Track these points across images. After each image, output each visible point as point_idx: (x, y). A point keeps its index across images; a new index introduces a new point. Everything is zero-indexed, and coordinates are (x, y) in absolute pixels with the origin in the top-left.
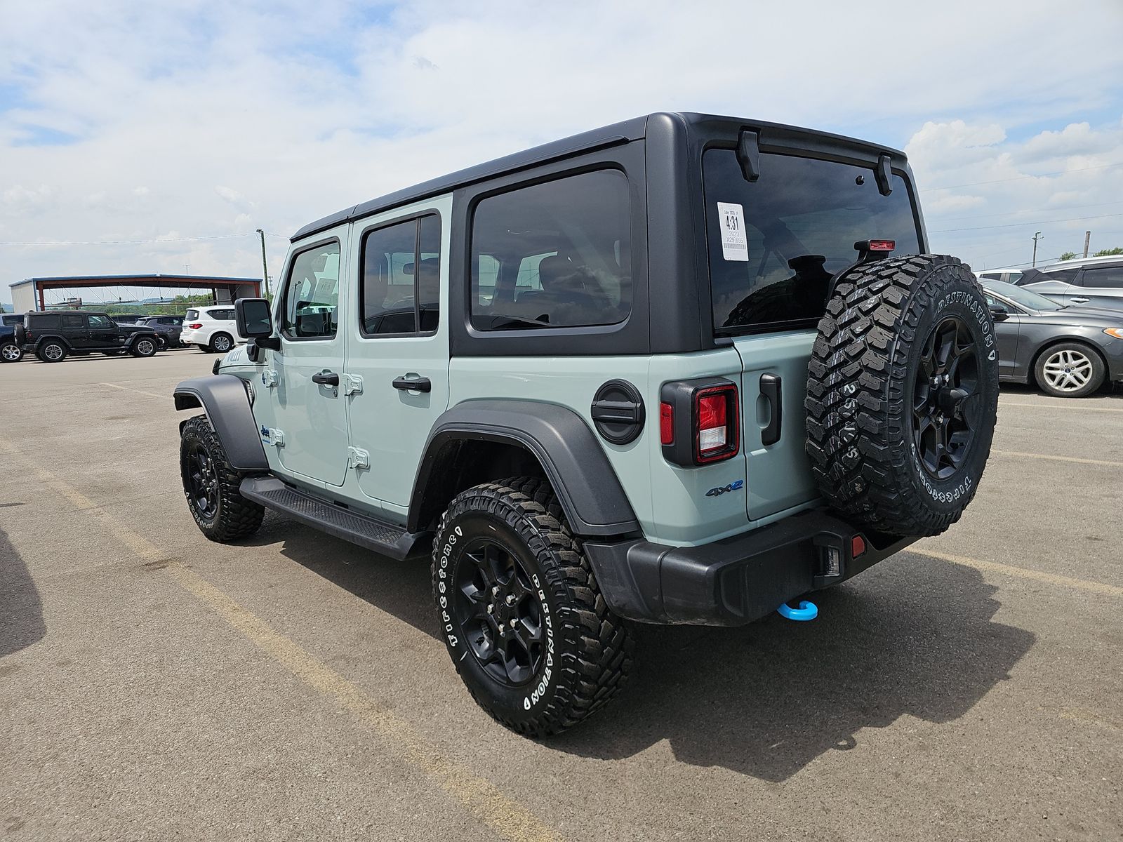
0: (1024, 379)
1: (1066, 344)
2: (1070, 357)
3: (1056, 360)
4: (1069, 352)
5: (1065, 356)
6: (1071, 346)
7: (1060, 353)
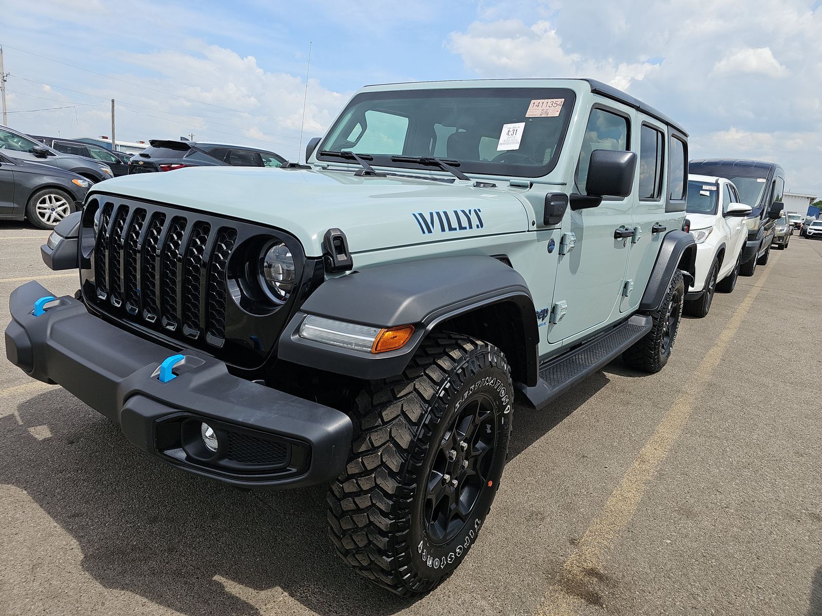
0: (23, 218)
1: (50, 190)
2: (54, 200)
3: (44, 202)
4: (53, 196)
5: (50, 198)
6: (54, 191)
7: (47, 197)
